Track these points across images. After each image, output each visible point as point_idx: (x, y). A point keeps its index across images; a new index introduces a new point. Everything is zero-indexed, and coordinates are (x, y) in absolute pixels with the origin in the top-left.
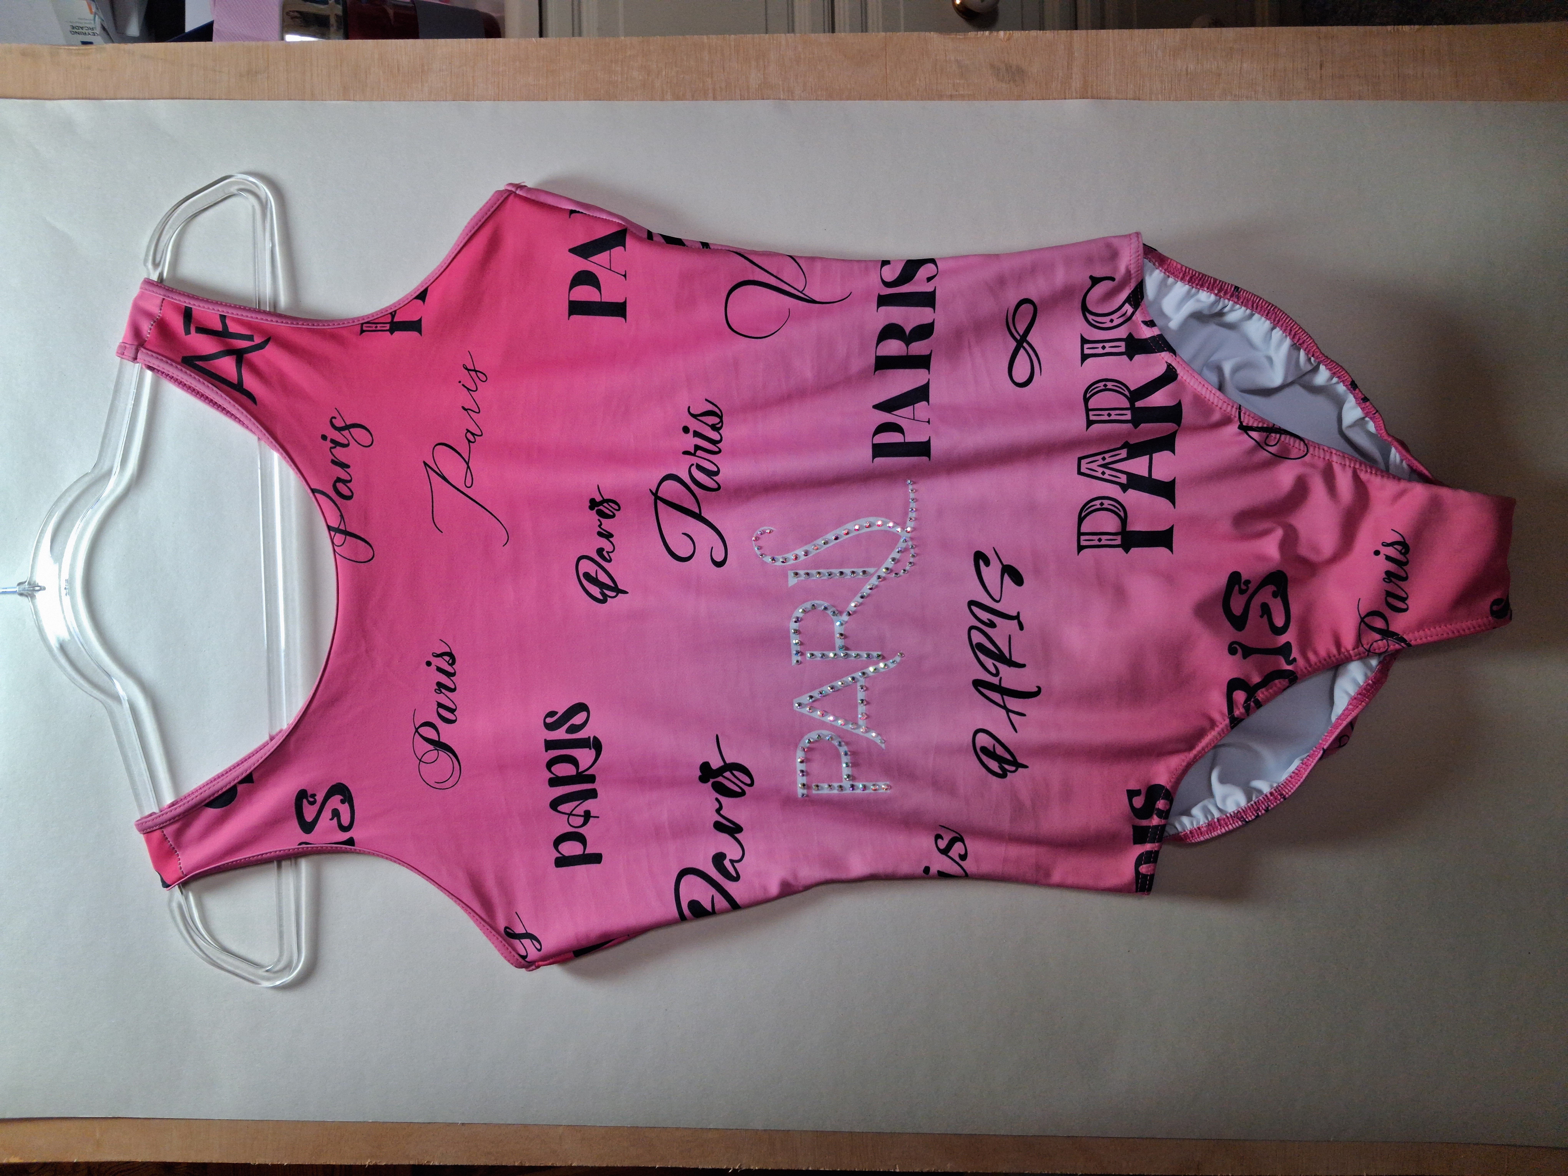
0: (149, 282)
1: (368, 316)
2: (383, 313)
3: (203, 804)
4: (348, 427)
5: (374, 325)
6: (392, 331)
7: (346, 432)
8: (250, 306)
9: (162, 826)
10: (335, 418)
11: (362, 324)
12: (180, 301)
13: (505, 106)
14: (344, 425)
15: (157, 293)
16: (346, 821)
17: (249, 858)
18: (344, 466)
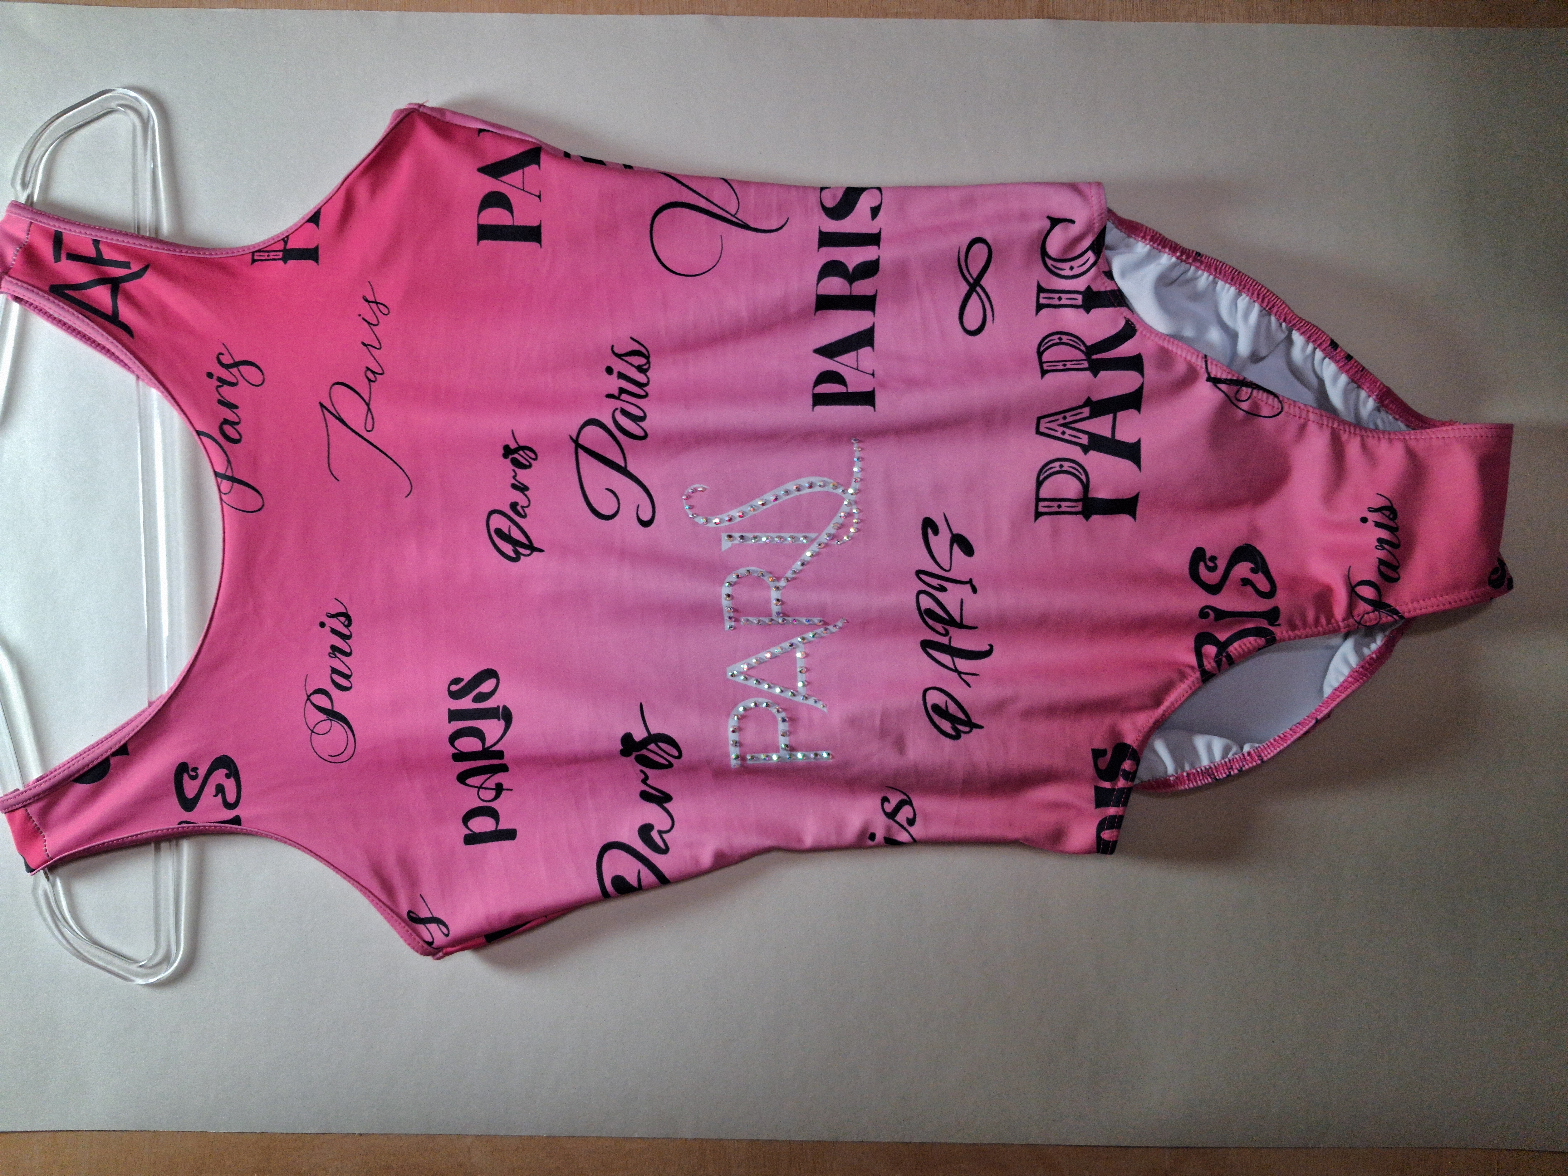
0: (16, 205)
1: (259, 244)
2: (275, 241)
3: (72, 779)
4: (236, 364)
5: (267, 254)
6: (285, 259)
7: (234, 370)
8: (128, 231)
9: (26, 804)
10: (222, 354)
11: (253, 253)
12: (49, 224)
13: (412, 17)
14: (232, 362)
15: (24, 216)
16: (231, 798)
17: (123, 839)
18: (232, 406)
